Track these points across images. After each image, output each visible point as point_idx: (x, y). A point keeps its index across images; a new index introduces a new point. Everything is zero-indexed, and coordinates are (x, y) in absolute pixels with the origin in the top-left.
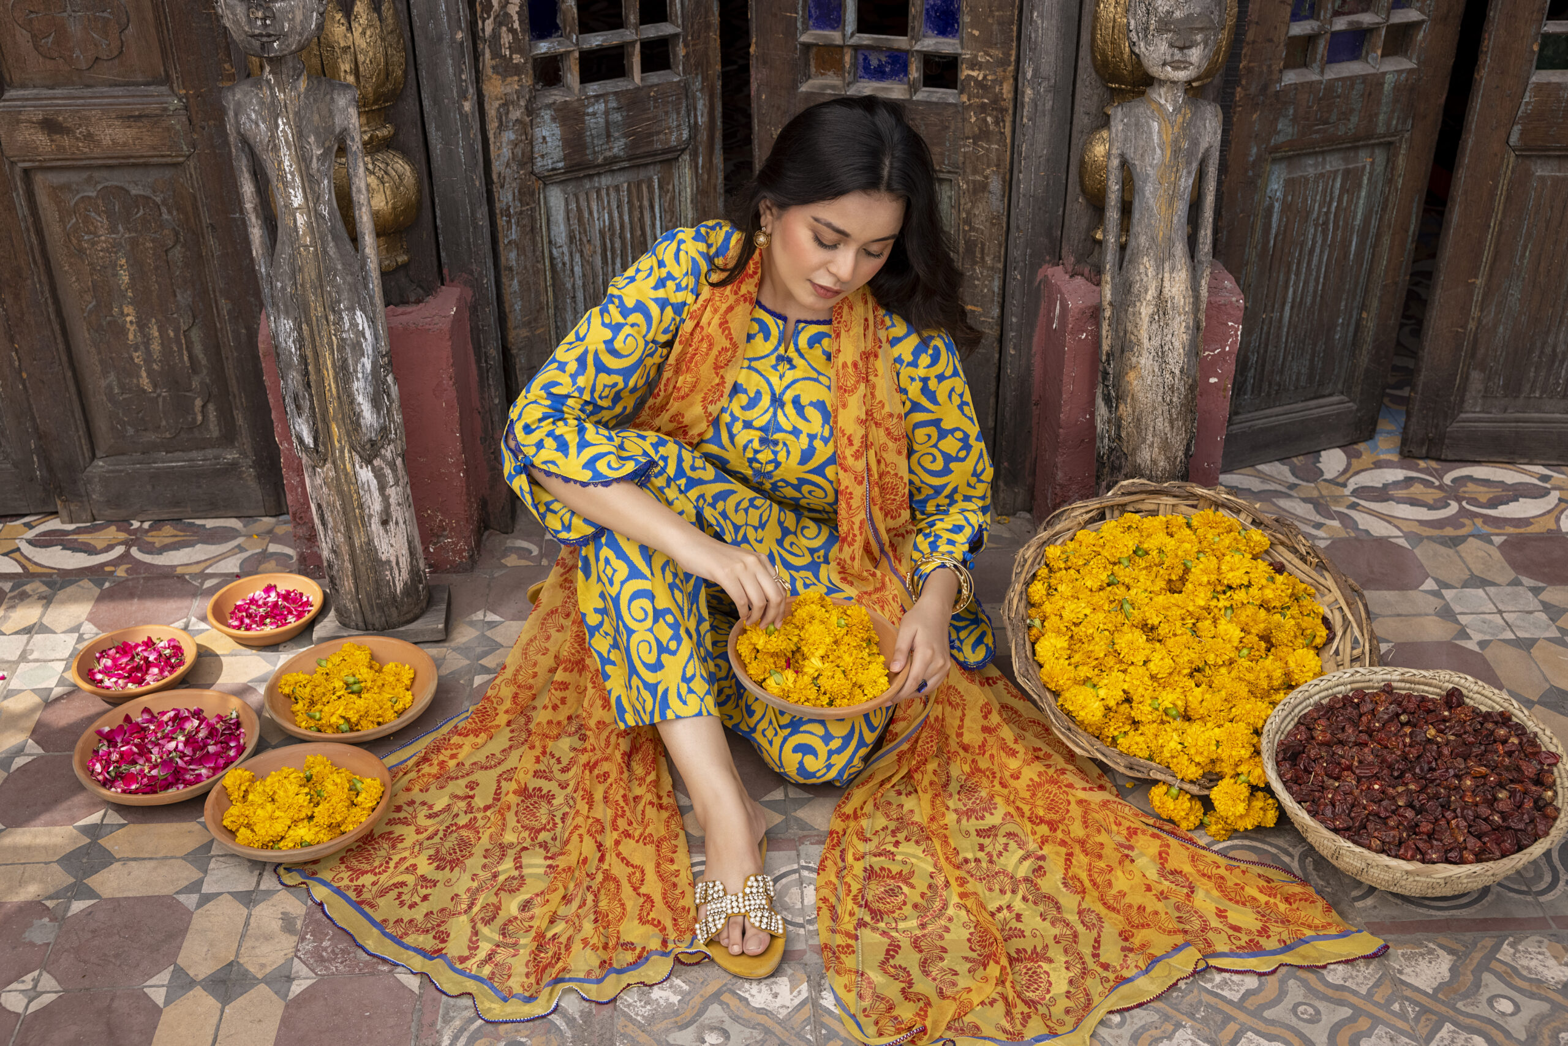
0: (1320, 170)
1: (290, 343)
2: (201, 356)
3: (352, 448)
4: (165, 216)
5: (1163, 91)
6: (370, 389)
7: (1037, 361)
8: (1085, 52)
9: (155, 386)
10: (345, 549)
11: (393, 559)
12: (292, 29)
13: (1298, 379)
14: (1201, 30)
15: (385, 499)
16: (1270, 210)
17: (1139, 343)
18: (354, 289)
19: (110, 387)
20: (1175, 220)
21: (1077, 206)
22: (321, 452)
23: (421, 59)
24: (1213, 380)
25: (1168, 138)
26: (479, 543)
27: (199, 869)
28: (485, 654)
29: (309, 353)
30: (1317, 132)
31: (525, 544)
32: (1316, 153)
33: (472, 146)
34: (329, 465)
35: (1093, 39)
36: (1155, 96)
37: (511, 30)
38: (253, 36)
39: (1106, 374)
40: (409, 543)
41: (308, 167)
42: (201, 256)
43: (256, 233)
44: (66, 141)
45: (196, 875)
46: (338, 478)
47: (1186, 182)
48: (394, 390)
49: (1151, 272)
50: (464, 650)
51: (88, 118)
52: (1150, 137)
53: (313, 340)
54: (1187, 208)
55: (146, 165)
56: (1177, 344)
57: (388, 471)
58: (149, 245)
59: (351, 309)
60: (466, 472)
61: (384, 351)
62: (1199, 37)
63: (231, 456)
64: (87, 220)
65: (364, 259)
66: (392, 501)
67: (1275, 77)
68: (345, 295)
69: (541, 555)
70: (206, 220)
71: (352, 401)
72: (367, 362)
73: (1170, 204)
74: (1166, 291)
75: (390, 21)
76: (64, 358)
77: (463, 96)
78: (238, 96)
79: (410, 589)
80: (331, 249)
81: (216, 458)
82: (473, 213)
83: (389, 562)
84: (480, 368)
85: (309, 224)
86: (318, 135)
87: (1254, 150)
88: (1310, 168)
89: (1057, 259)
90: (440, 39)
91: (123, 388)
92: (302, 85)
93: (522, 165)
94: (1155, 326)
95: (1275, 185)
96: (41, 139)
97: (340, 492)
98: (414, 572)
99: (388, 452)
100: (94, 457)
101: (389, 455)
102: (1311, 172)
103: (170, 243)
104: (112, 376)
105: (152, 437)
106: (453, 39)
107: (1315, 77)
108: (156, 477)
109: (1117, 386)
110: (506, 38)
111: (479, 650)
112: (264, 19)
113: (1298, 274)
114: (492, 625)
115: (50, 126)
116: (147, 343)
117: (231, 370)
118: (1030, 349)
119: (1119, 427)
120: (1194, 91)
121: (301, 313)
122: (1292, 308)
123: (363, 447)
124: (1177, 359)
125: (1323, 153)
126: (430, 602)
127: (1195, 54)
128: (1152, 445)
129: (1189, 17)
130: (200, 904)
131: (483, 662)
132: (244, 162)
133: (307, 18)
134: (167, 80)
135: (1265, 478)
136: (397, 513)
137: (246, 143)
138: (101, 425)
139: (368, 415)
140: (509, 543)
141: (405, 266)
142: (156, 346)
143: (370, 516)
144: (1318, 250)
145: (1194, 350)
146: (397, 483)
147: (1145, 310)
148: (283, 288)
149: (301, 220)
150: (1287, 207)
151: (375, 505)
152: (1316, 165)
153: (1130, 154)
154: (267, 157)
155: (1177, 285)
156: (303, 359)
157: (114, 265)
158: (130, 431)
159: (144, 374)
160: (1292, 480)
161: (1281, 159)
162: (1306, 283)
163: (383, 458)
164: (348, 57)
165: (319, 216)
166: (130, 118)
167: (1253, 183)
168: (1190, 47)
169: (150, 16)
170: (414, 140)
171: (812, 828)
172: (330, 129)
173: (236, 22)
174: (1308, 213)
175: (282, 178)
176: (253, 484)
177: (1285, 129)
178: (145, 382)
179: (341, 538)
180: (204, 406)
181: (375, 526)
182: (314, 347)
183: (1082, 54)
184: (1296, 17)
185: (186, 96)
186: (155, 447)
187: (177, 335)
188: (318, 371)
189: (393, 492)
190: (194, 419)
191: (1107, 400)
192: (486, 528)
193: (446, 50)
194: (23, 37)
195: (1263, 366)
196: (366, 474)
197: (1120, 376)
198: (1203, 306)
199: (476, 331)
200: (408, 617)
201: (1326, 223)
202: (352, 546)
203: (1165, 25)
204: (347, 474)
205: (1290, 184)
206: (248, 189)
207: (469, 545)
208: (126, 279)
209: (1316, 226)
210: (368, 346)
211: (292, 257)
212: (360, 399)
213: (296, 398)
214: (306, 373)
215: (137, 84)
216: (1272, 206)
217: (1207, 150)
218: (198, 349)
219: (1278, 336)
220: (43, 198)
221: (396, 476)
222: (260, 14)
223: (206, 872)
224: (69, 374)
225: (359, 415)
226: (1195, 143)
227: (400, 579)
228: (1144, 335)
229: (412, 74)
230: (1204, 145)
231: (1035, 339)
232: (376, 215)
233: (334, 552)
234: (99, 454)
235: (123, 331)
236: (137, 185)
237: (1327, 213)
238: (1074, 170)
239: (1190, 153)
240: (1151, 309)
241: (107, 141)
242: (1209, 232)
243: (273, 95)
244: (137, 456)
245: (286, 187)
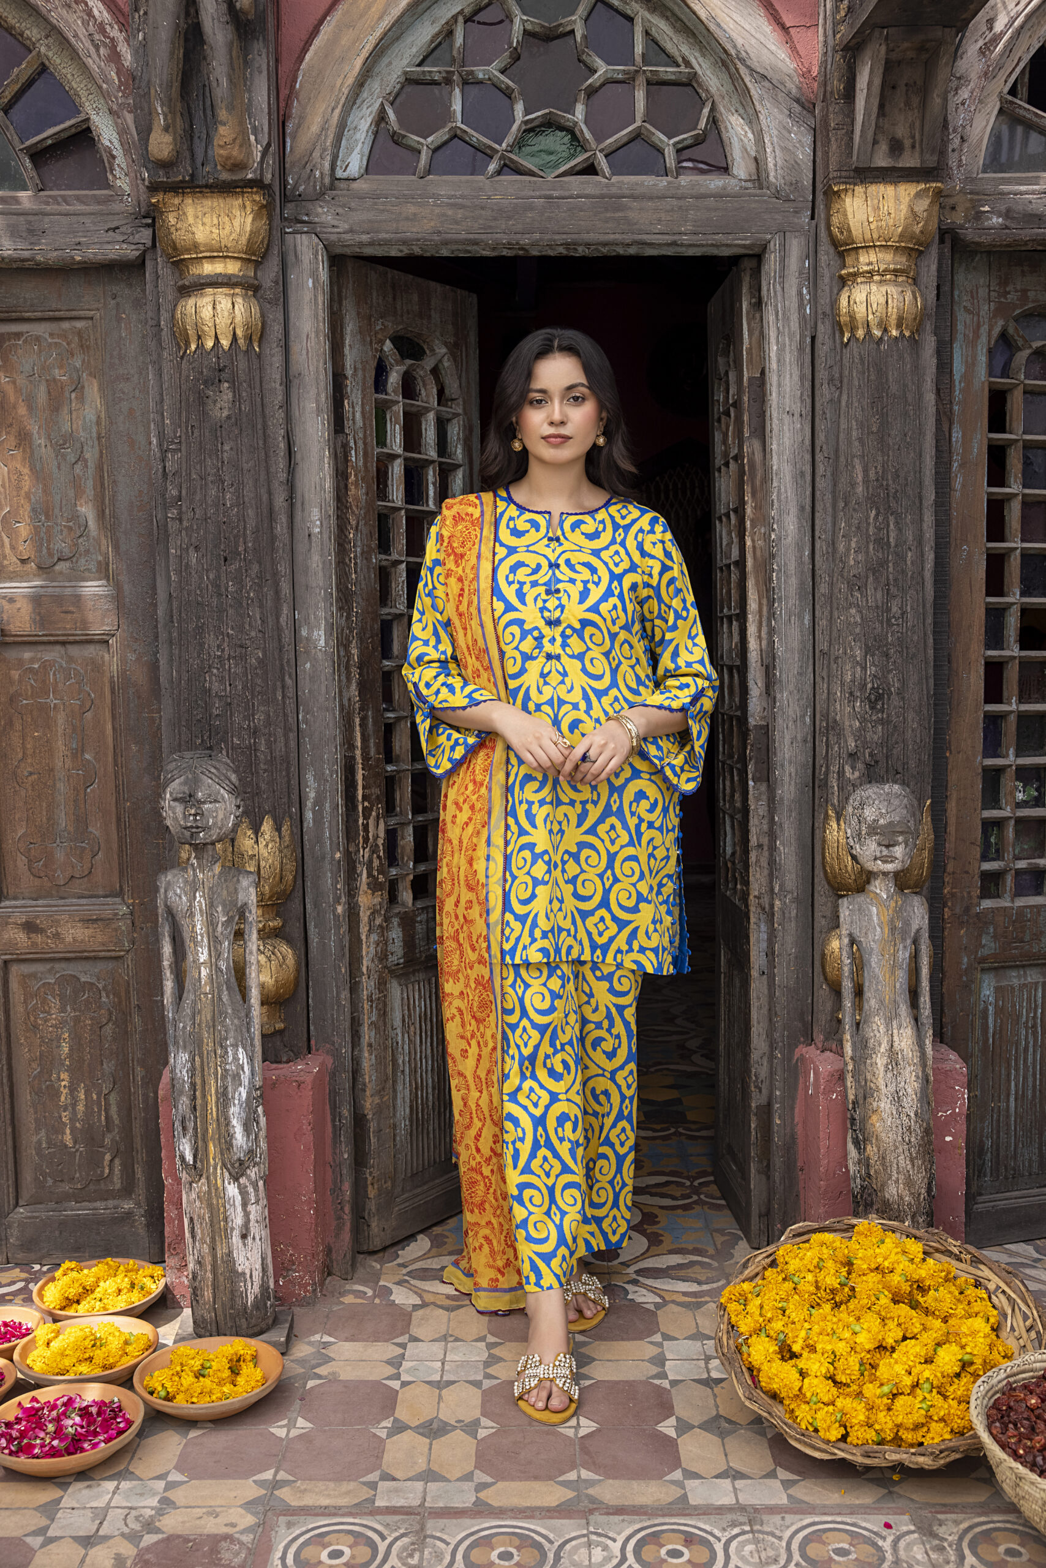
0: (1022, 981)
1: (184, 1072)
2: (115, 1116)
3: (224, 1165)
4: (104, 999)
5: (877, 883)
6: (243, 1115)
7: (799, 1130)
8: (819, 871)
9: (75, 1142)
10: (208, 1260)
11: (248, 1272)
12: (214, 824)
13: (1030, 1166)
14: (901, 833)
15: (247, 1214)
16: (985, 1012)
17: (878, 1090)
18: (238, 1029)
19: (39, 1142)
20: (898, 985)
21: (822, 992)
22: (197, 1170)
23: (308, 873)
24: (948, 1139)
25: (885, 919)
26: (322, 1283)
27: (48, 1517)
28: (319, 1365)
29: (198, 1081)
30: (1016, 948)
31: (361, 1288)
32: (1017, 966)
33: (341, 941)
34: (203, 1180)
35: (824, 857)
36: (872, 888)
37: (379, 857)
38: (186, 828)
39: (853, 1119)
40: (263, 1259)
41: (214, 930)
42: (126, 1032)
43: (169, 985)
44: (39, 939)
45: (44, 1522)
46: (209, 1192)
47: (904, 955)
48: (263, 1121)
49: (882, 1029)
50: (301, 1362)
51: (58, 921)
52: (870, 919)
53: (203, 1070)
54: (906, 977)
55: (95, 958)
56: (909, 1090)
57: (251, 1190)
58: (89, 1022)
59: (235, 1046)
60: (316, 1210)
61: (258, 1084)
62: (900, 839)
63: (128, 1205)
64: (44, 1001)
65: (250, 1007)
66: (252, 1217)
67: (975, 900)
68: (232, 1034)
69: (375, 1296)
70: (134, 1001)
71: (228, 1123)
72: (243, 1092)
73: (893, 973)
74: (896, 1044)
75: (287, 838)
76: (8, 1116)
77: (337, 901)
78: (169, 877)
79: (260, 1303)
80: (225, 998)
81: (115, 1207)
82: (338, 993)
83: (244, 1274)
84: (334, 1126)
85: (210, 976)
86: (224, 906)
87: (965, 960)
88: (1014, 979)
89: (810, 1041)
90: (323, 858)
91: (50, 1144)
92: (217, 869)
93: (381, 960)
94: (890, 1075)
95: (987, 989)
96: (21, 937)
97: (210, 1206)
98: (264, 1287)
99: (253, 1173)
100: (17, 1205)
101: (253, 1175)
102: (1015, 982)
103: (104, 1021)
104: (43, 1133)
105: (66, 1187)
106: (333, 858)
107: (1009, 904)
108: (63, 1224)
109: (863, 1130)
110: (376, 863)
111: (313, 1362)
112: (195, 815)
113: (1017, 1070)
114: (326, 1345)
115: (30, 927)
116: (74, 1105)
117: (137, 1129)
118: (793, 1119)
119: (868, 1166)
120: (902, 881)
121: (196, 1046)
122: (1016, 1099)
123: (233, 1165)
124: (911, 1103)
125: (1023, 966)
126: (276, 1322)
127: (899, 851)
128: (897, 1181)
129: (891, 823)
130: (43, 1546)
131: (317, 1371)
132: (167, 928)
133: (226, 818)
134: (120, 894)
135: (1011, 1254)
136: (255, 1229)
137: (170, 913)
138: (27, 1176)
139: (239, 1137)
140: (348, 1287)
141: (281, 1032)
142: (81, 1107)
143: (232, 1229)
144: (1031, 1050)
145: (924, 1097)
146: (257, 1202)
147: (880, 1061)
148: (184, 1028)
149: (204, 972)
150: (999, 1011)
151: (238, 1220)
152: (1019, 977)
153: (857, 933)
154: (184, 922)
155: (905, 1039)
156: (193, 1085)
157: (59, 1038)
158: (50, 1182)
159: (68, 1131)
160: (1036, 1255)
161: (990, 969)
162: (1025, 1078)
163: (249, 1178)
164: (254, 862)
165: (218, 969)
166: (88, 921)
167: (968, 988)
168: (893, 845)
169: (115, 846)
170: (296, 931)
171: (601, 1503)
172: (234, 903)
173: (176, 819)
174: (1019, 1016)
175: (194, 939)
176: (142, 1231)
177: (989, 945)
178: (68, 1138)
179: (206, 1249)
180: (111, 1161)
181: (236, 1239)
182: (203, 1076)
183: (816, 872)
184: (985, 858)
185: (133, 904)
186: (67, 1197)
187: (99, 1098)
188: (204, 1096)
189: (252, 1209)
190: (103, 1172)
191: (857, 1143)
192: (329, 1274)
193: (327, 866)
194: (21, 862)
195: (998, 1150)
196: (232, 1190)
197: (864, 1120)
198: (930, 1063)
199: (334, 1093)
200: (256, 1330)
201: (1034, 1026)
202: (214, 1257)
203: (873, 830)
204: (217, 1189)
205: (998, 990)
206: (167, 949)
207: (313, 1279)
208: (66, 1050)
209: (1027, 1028)
210: (245, 1077)
211: (194, 1002)
212: (234, 1122)
213: (183, 1122)
214: (194, 1098)
215: (98, 897)
216: (986, 1010)
217: (918, 931)
218: (114, 1110)
219: (1008, 1125)
220: (14, 985)
221: (257, 1195)
222: (193, 811)
223: (53, 1520)
224: (10, 1130)
225: (231, 1136)
226: (907, 923)
227: (252, 1291)
228: (881, 1083)
229: (299, 882)
230: (914, 927)
231: (797, 1110)
232: (262, 986)
233: (199, 1263)
234: (21, 1203)
235: (58, 1094)
236: (86, 973)
237: (1035, 1017)
238: (817, 964)
239: (904, 933)
240: (885, 1060)
241: (69, 939)
242: (928, 999)
243: (195, 875)
244: (52, 1205)
245: (196, 946)
